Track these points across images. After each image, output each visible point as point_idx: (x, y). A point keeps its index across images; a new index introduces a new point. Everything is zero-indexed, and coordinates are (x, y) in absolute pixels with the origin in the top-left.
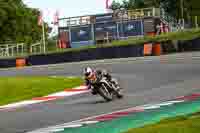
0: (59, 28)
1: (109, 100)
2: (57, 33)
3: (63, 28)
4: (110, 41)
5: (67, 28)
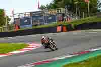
0: (14, 19)
1: (53, 50)
2: (13, 21)
3: (16, 19)
4: (40, 25)
5: (18, 19)
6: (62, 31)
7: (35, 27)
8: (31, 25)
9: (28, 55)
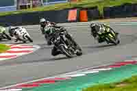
4: (34, 6)
6: (79, 19)
7: (24, 11)
8: (16, 6)
9: (15, 66)
